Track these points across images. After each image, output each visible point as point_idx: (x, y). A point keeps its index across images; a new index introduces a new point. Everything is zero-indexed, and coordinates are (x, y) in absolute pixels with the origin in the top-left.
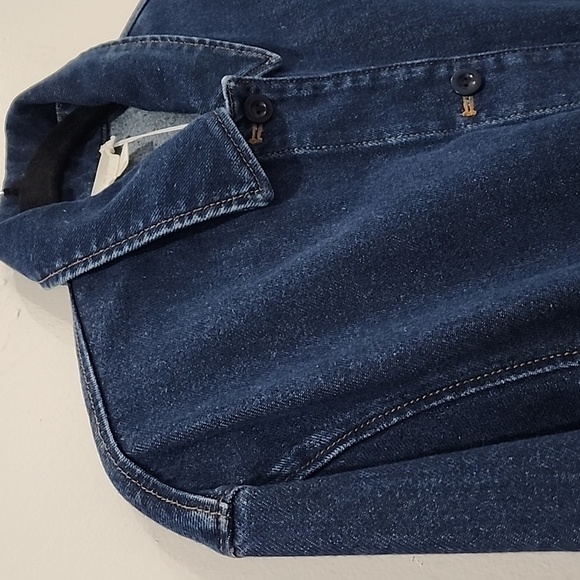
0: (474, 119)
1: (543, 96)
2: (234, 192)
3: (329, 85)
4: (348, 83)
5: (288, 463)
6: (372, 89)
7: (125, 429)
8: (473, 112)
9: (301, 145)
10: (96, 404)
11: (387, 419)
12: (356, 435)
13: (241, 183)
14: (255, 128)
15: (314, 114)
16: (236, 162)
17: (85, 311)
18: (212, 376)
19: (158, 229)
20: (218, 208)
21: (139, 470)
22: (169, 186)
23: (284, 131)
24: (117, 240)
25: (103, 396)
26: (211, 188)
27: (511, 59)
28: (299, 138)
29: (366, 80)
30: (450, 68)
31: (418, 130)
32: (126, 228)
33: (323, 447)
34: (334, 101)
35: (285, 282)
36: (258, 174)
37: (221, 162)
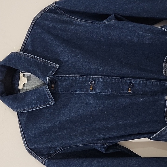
0: (92, 91)
1: (104, 90)
2: (48, 103)
3: (67, 78)
4: (71, 79)
5: (53, 152)
6: (75, 80)
7: (28, 143)
8: (92, 89)
9: (61, 91)
10: (23, 137)
11: (68, 147)
12: (63, 148)
13: (49, 102)
14: (52, 85)
15: (64, 84)
16: (49, 98)
17: (21, 119)
18: (42, 136)
19: (34, 109)
20: (45, 105)
21: (31, 150)
22: (36, 101)
23: (58, 87)
24: (26, 109)
25: (24, 136)
26: (44, 102)
27: (101, 80)
28: (61, 89)
29: (74, 78)
30: (90, 79)
31: (81, 91)
32: (28, 107)
33: (58, 150)
34: (68, 82)
35: (55, 123)
36: (53, 100)
37: (46, 97)
